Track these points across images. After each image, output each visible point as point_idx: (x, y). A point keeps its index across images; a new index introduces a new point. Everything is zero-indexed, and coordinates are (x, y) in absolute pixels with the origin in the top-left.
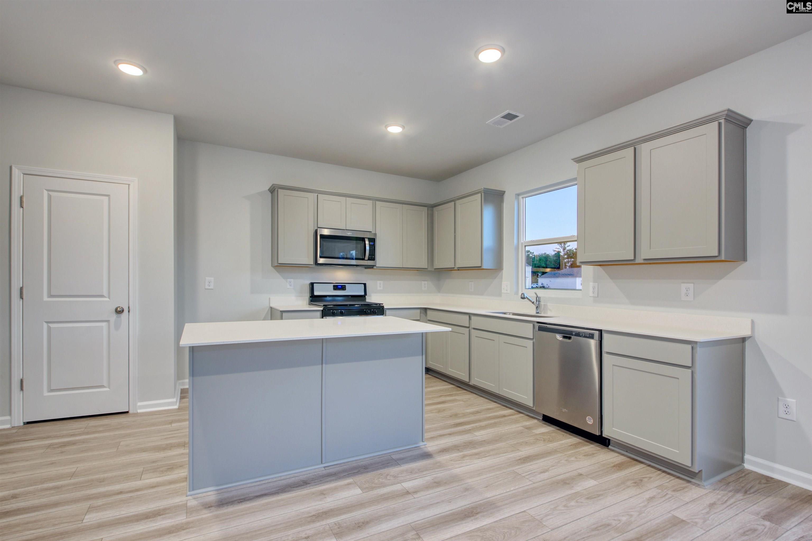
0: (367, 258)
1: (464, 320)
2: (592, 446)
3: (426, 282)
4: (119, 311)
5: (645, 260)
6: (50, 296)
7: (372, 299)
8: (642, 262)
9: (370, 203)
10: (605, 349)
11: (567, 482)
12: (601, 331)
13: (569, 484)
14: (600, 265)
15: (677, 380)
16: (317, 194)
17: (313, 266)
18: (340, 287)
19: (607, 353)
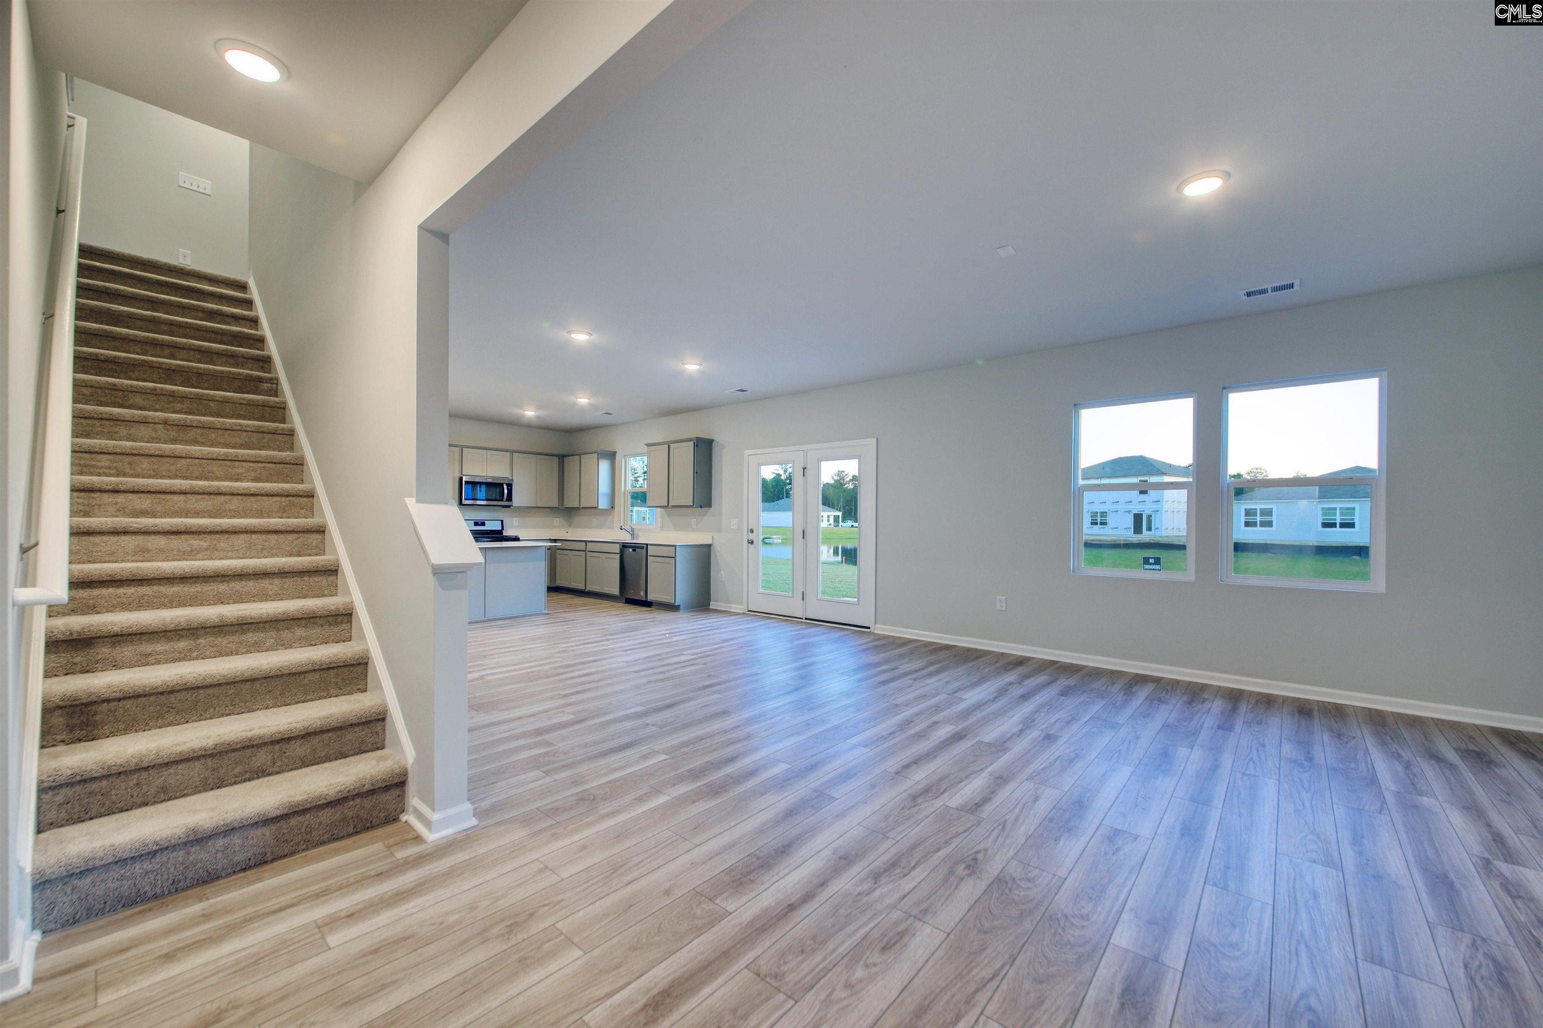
0: (505, 499)
1: (582, 546)
3: (557, 519)
5: (672, 506)
7: (507, 533)
10: (648, 554)
12: (647, 544)
15: (670, 564)
16: (462, 449)
18: (480, 523)
19: (651, 556)
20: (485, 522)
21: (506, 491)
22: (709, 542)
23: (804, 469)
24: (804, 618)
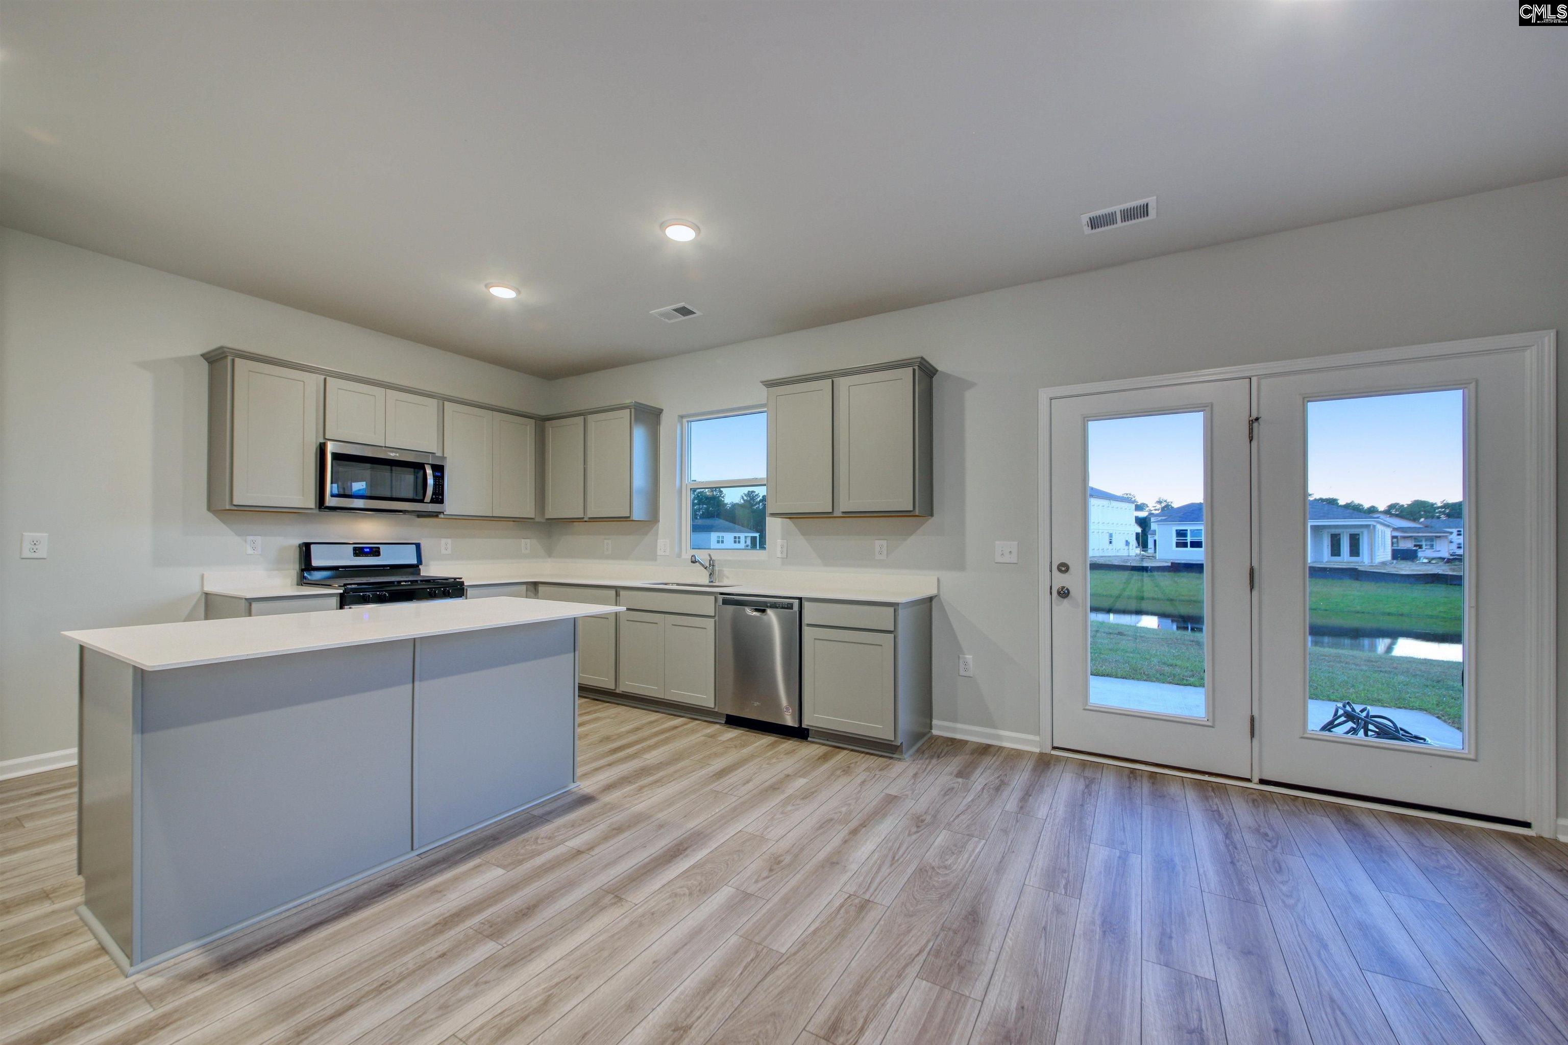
0: (428, 497)
2: (791, 742)
3: (528, 541)
5: (843, 512)
7: (433, 569)
8: (841, 515)
9: (433, 403)
10: (806, 620)
11: (777, 787)
12: (800, 599)
13: (778, 789)
14: (790, 518)
15: (880, 647)
16: (323, 377)
17: (314, 511)
18: (368, 550)
19: (809, 625)
20: (379, 548)
21: (430, 481)
22: (932, 591)
24: (1256, 780)
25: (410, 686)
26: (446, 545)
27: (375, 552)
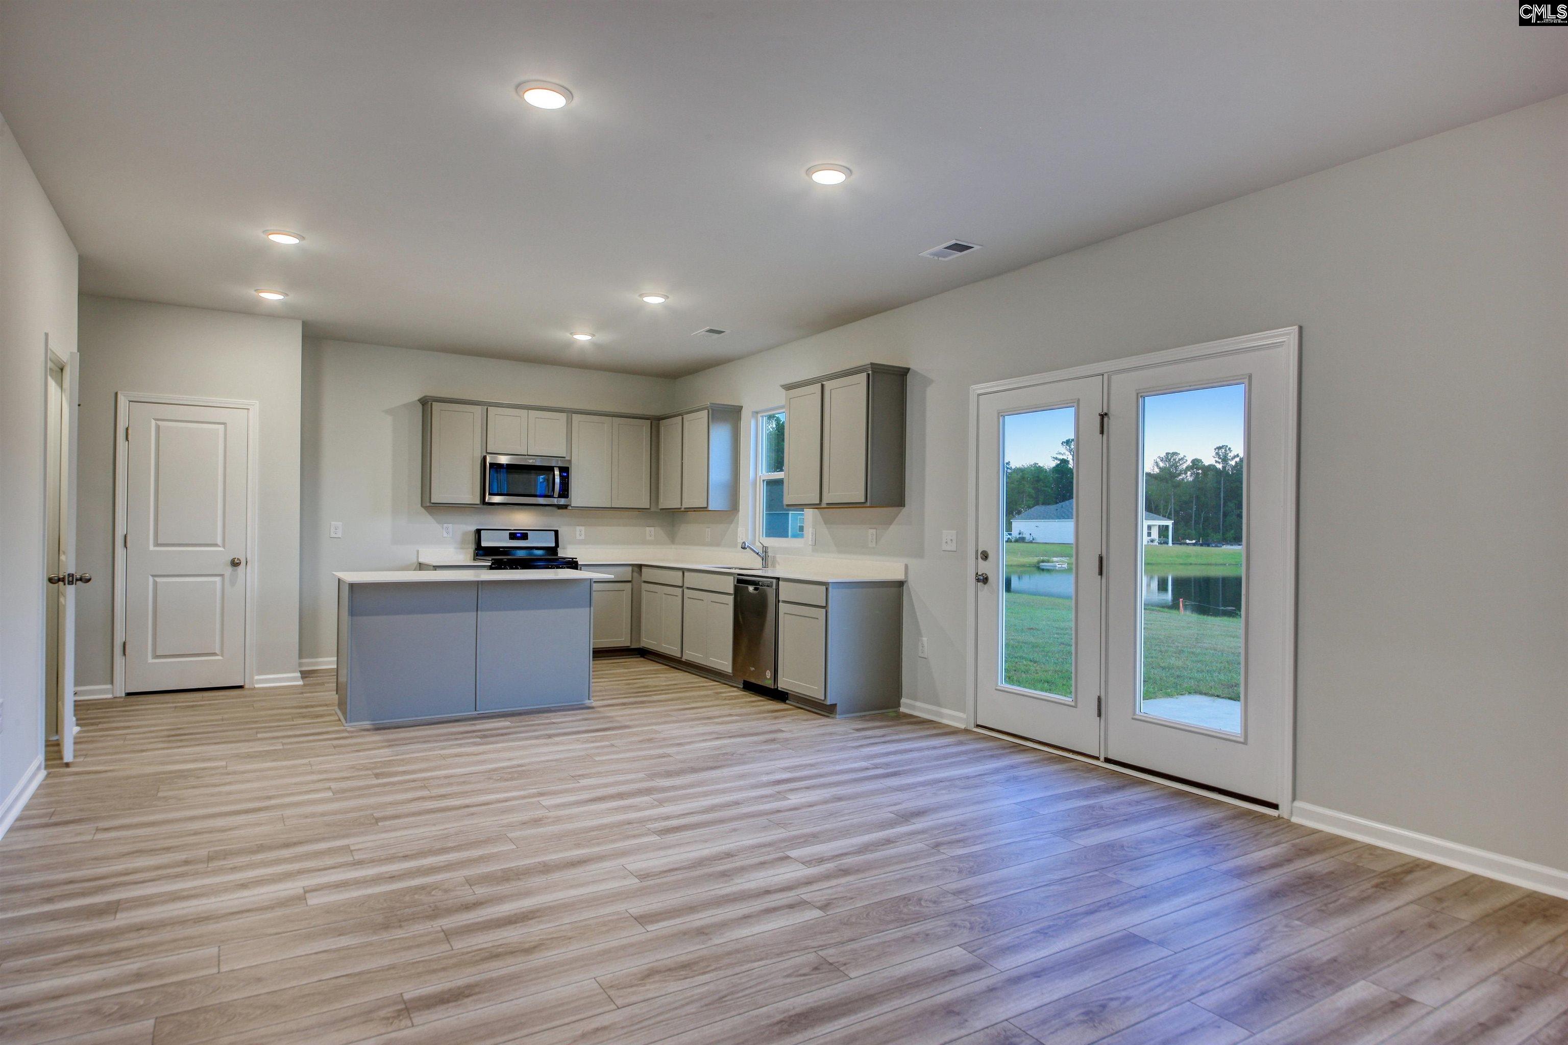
2: (771, 702)
3: (652, 528)
4: (235, 564)
5: (827, 504)
6: (157, 544)
7: (564, 551)
8: (825, 506)
9: (563, 416)
10: (779, 597)
12: (778, 579)
15: (818, 620)
16: (486, 407)
17: (480, 506)
18: (519, 535)
19: (784, 602)
20: (527, 533)
21: (557, 480)
22: (900, 577)
23: (1103, 416)
24: (1102, 759)
25: (475, 613)
26: (580, 531)
27: (524, 537)
